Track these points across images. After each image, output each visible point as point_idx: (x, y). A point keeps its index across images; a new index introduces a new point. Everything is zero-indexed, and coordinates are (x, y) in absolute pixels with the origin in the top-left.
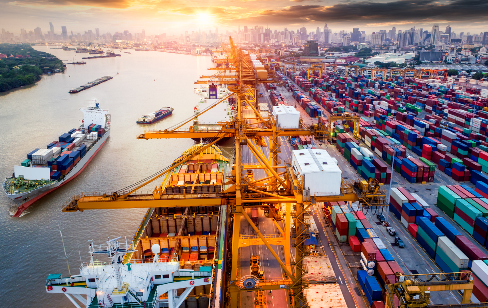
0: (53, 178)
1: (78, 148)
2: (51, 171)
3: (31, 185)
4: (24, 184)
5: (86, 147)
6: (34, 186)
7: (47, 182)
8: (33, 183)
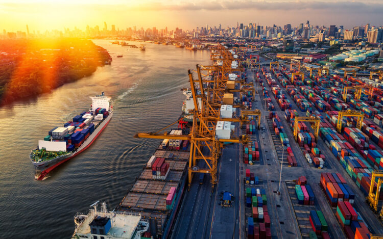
0: (68, 150)
1: (87, 127)
2: (67, 144)
3: (51, 155)
4: (46, 155)
5: (94, 125)
6: (54, 156)
7: (64, 153)
8: (53, 154)
